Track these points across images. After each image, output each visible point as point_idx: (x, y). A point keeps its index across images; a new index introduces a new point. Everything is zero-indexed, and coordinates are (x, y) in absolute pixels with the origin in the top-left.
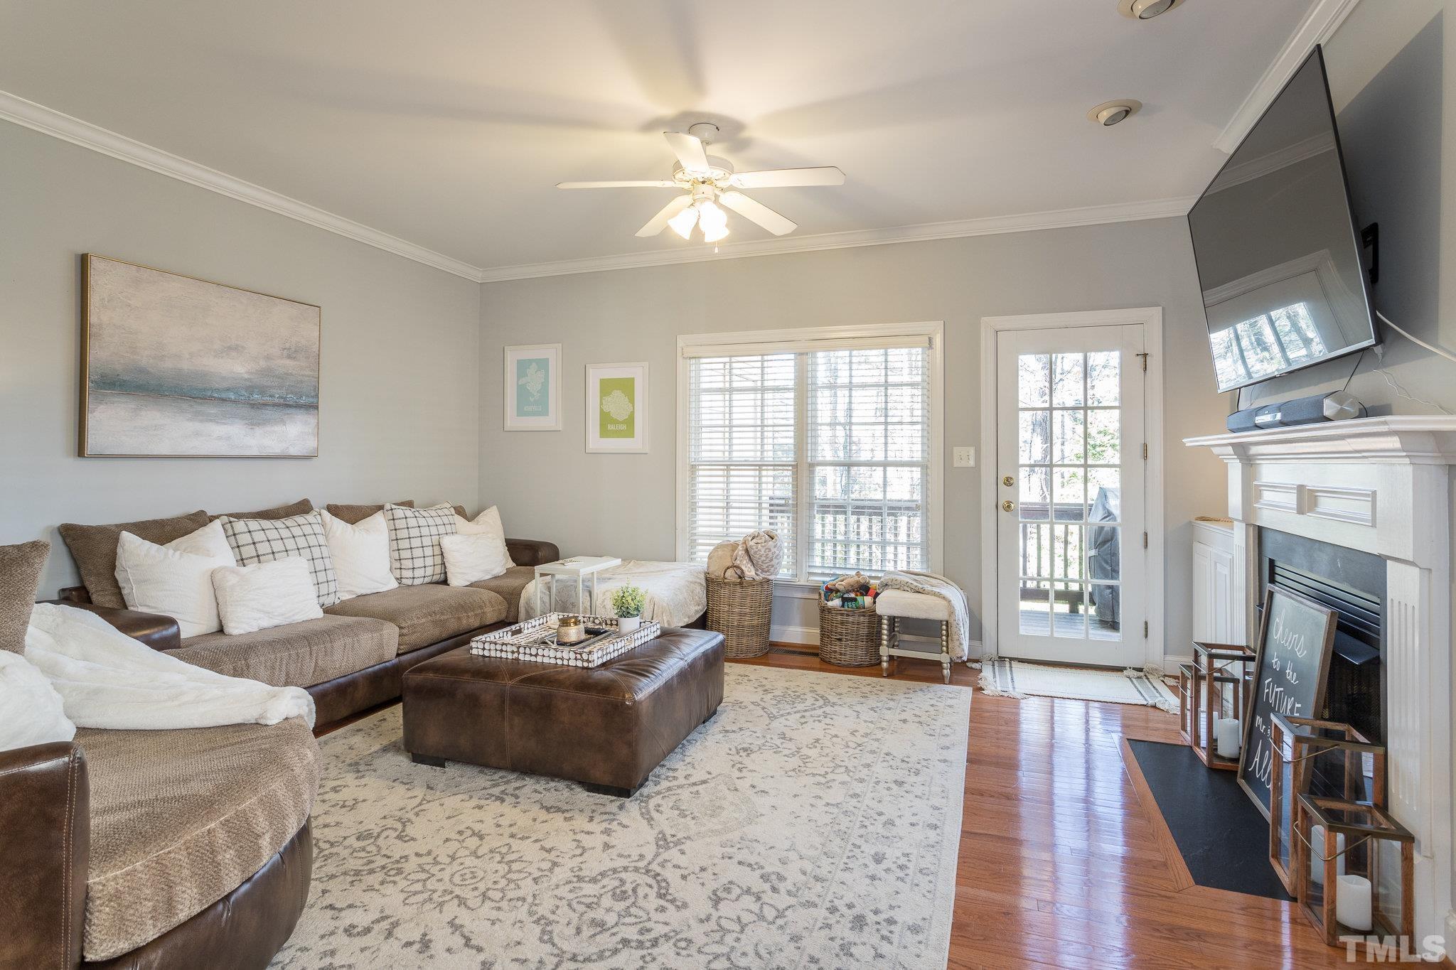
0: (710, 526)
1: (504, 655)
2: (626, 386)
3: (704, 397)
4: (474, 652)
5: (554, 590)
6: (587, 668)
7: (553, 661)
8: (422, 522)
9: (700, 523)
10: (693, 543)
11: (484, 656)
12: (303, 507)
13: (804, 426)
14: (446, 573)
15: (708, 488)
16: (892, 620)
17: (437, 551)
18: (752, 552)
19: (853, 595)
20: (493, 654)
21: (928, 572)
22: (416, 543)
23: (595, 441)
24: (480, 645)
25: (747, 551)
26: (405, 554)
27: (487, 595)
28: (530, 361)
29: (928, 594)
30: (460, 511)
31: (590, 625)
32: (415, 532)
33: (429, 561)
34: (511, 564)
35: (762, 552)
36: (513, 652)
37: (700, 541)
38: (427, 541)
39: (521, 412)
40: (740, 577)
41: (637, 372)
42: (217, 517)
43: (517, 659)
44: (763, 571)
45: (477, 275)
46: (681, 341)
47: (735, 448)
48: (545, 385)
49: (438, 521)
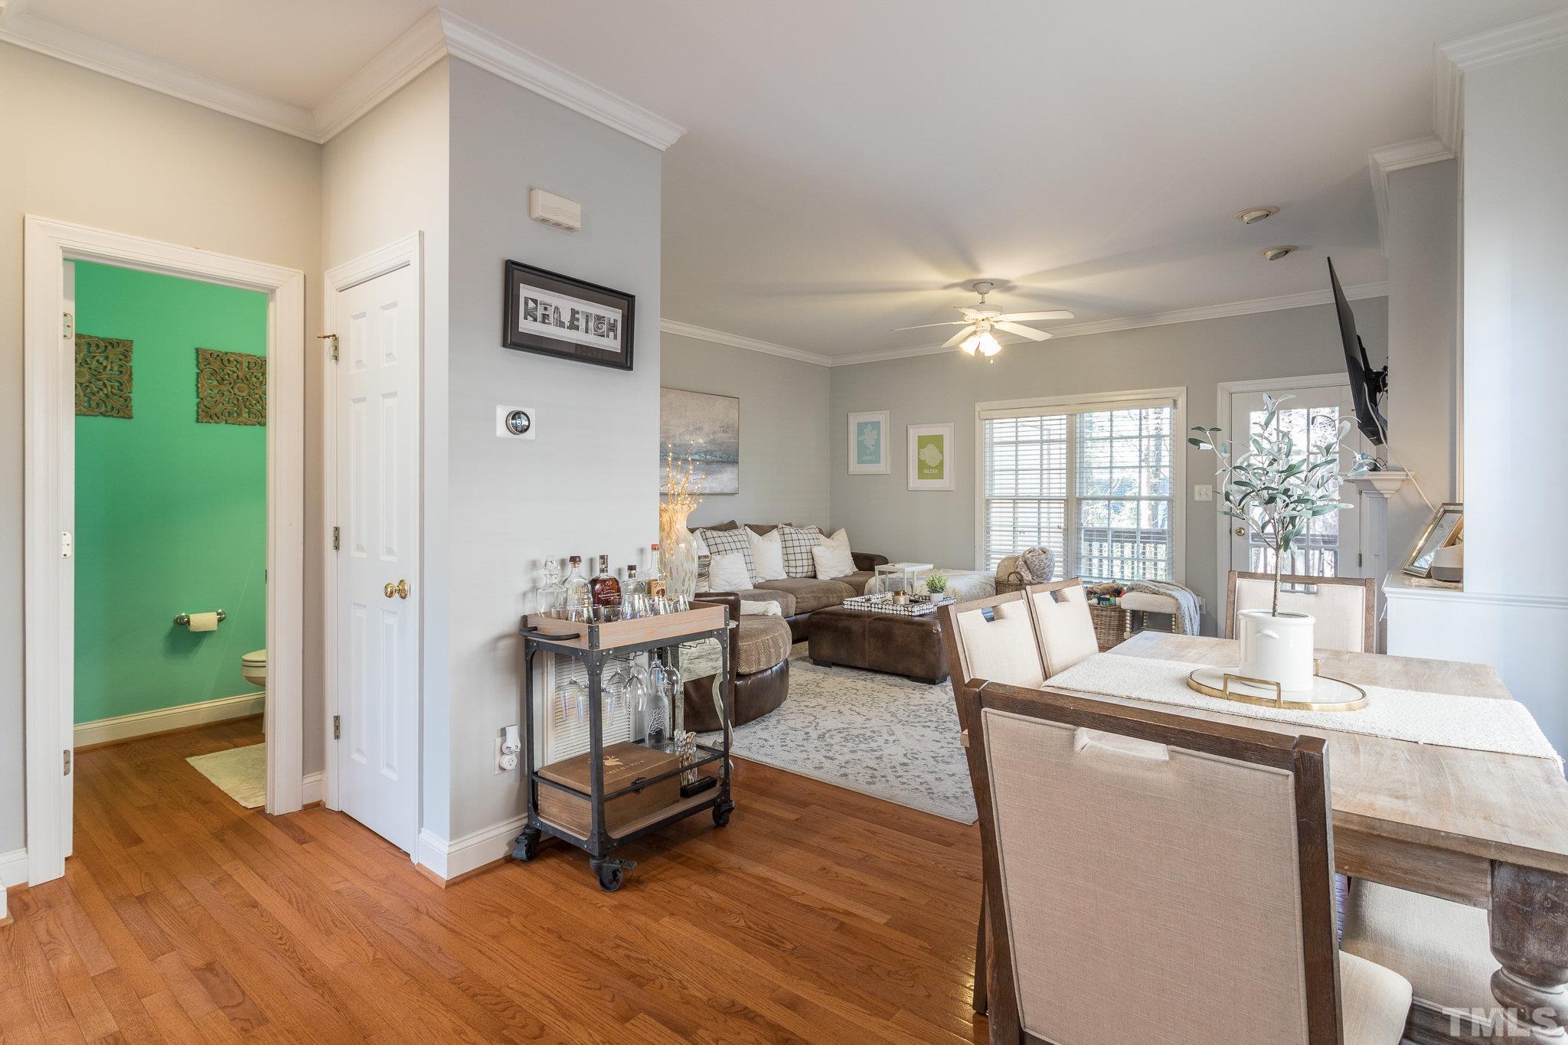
0: (1001, 545)
1: (863, 608)
2: (938, 441)
3: (996, 448)
4: (846, 607)
5: (887, 584)
6: (911, 616)
7: (891, 612)
8: (800, 536)
9: (993, 542)
10: (988, 558)
11: (851, 609)
12: (731, 526)
13: (1074, 468)
14: (815, 571)
15: (1000, 516)
16: (1134, 613)
17: (810, 557)
18: (1028, 562)
19: (1108, 597)
20: (856, 608)
21: (1170, 581)
22: (797, 550)
23: (915, 482)
24: (849, 603)
25: (1026, 562)
26: (791, 557)
27: (843, 585)
28: (867, 423)
29: (1162, 594)
30: (821, 532)
31: (912, 598)
32: (796, 543)
33: (805, 563)
34: (856, 570)
35: (1036, 563)
36: (868, 607)
37: (993, 556)
38: (804, 549)
39: (860, 461)
40: (1020, 581)
41: (945, 430)
42: (698, 528)
43: (871, 611)
44: (1038, 577)
45: (828, 362)
46: (978, 407)
47: (1020, 486)
48: (878, 441)
49: (810, 536)
